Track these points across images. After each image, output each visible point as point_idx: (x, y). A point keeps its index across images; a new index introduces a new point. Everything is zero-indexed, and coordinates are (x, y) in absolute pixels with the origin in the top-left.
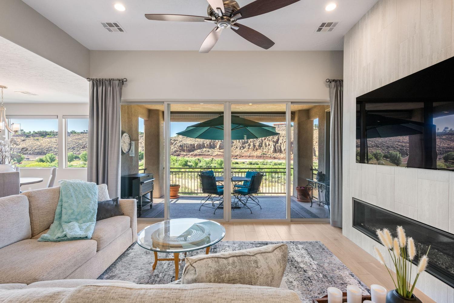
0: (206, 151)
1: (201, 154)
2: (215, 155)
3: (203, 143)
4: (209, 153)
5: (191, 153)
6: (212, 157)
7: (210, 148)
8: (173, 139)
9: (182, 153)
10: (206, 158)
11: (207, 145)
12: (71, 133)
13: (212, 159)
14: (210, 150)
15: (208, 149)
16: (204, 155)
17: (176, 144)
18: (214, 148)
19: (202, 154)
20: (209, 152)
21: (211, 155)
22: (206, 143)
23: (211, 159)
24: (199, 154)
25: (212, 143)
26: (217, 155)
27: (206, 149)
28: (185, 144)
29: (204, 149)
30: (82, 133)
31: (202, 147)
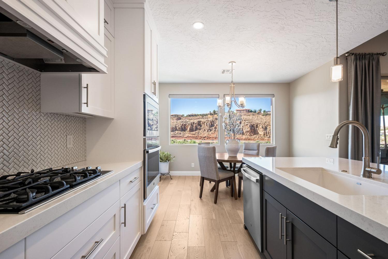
0: (178, 133)
2: (186, 137)
3: (176, 127)
6: (184, 139)
7: (181, 131)
10: (178, 139)
11: (179, 128)
14: (182, 133)
16: (177, 137)
18: (185, 131)
21: (183, 137)
22: (178, 126)
24: (172, 136)
25: (183, 127)
26: (188, 136)
29: (177, 132)
31: (174, 130)
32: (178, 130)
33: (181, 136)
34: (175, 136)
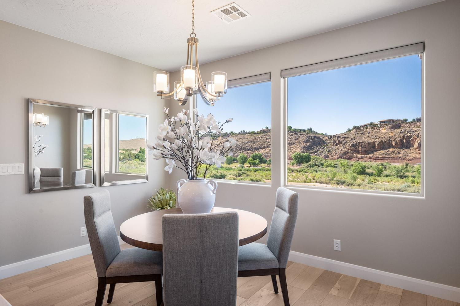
0: (394, 152)
1: (386, 156)
2: (410, 158)
3: (389, 141)
4: (399, 156)
5: (369, 156)
6: (405, 162)
7: (401, 148)
8: (342, 136)
9: (355, 155)
10: (394, 162)
11: (396, 143)
12: (230, 134)
13: (407, 165)
14: (402, 151)
15: (398, 149)
16: (392, 158)
17: (346, 142)
18: (408, 148)
19: (388, 157)
20: (399, 153)
21: (404, 159)
22: (394, 140)
23: (404, 165)
24: (382, 156)
25: (405, 141)
26: (414, 158)
27: (394, 150)
28: (359, 142)
29: (391, 150)
30: (239, 133)
31: (387, 146)
32: (393, 147)
33: (400, 157)
34: (389, 156)
